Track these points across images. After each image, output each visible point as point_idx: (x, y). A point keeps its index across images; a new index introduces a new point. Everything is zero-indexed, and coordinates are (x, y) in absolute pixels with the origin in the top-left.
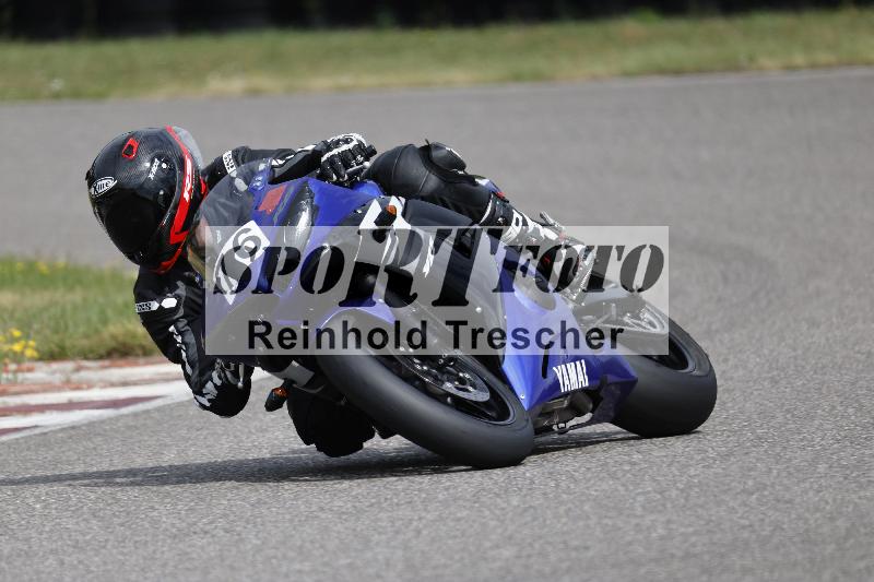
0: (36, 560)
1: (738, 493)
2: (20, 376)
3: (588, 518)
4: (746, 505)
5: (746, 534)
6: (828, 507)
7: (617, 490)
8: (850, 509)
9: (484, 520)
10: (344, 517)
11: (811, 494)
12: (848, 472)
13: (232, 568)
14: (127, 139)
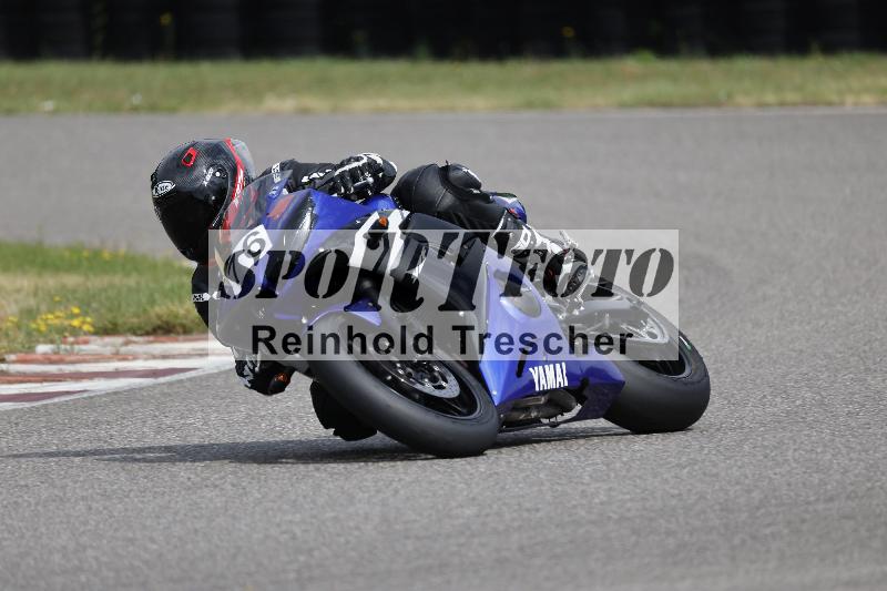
0: (68, 505)
1: (672, 467)
2: (76, 347)
3: (542, 484)
4: (677, 477)
5: (674, 502)
6: (747, 482)
7: (570, 461)
8: (765, 483)
9: (453, 483)
10: (335, 476)
11: (735, 469)
12: (768, 452)
13: (234, 517)
14: (188, 148)
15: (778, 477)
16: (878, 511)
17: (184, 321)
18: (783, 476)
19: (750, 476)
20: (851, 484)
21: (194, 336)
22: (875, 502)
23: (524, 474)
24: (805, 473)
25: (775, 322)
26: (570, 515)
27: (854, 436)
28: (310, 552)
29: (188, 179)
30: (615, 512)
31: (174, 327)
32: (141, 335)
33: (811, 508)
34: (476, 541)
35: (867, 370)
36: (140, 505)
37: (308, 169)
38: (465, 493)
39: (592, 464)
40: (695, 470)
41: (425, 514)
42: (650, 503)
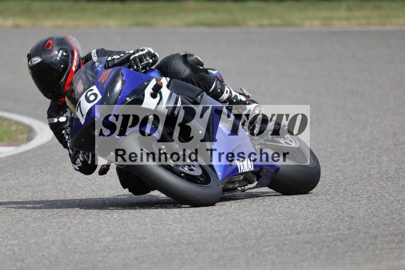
1: (216, 216)
3: (147, 225)
4: (218, 222)
5: (217, 234)
6: (255, 224)
8: (264, 225)
9: (100, 224)
10: (36, 220)
11: (248, 217)
12: (266, 208)
14: (48, 40)
15: (271, 221)
16: (323, 240)
18: (274, 221)
19: (257, 221)
20: (310, 225)
22: (322, 235)
24: (285, 219)
26: (162, 241)
28: (23, 260)
30: (185, 239)
33: (288, 238)
34: (112, 254)
37: (111, 53)
38: (106, 229)
39: (174, 214)
40: (228, 218)
41: (85, 240)
42: (204, 235)
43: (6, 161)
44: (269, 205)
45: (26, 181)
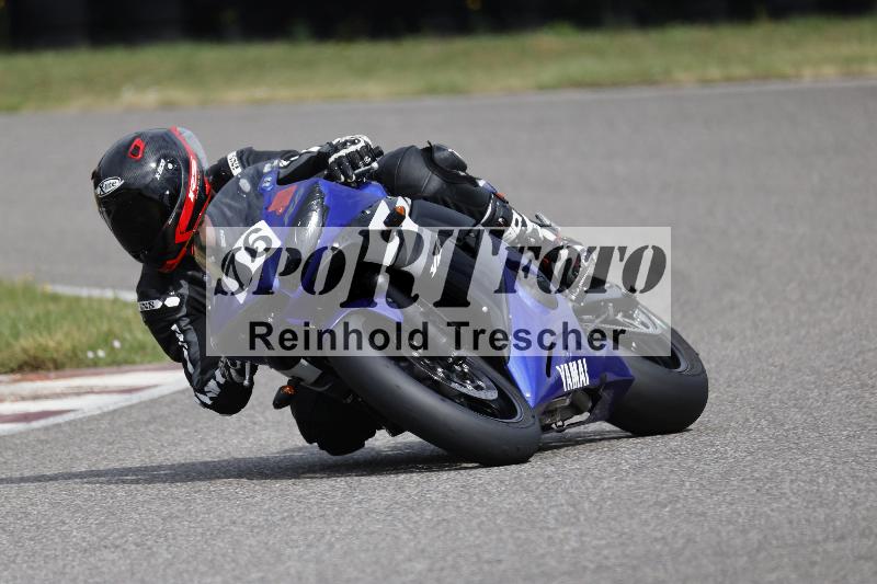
1: (650, 506)
3: (501, 531)
4: (658, 518)
5: (658, 547)
6: (741, 520)
7: (530, 503)
8: (762, 522)
9: (396, 534)
10: (256, 530)
11: (724, 506)
12: (761, 484)
14: (134, 139)
15: (776, 514)
17: (55, 356)
18: (782, 512)
20: (864, 519)
21: (68, 371)
23: (478, 521)
24: (807, 507)
25: (748, 333)
27: (858, 463)
29: (139, 172)
30: (592, 562)
31: (43, 362)
32: (6, 373)
33: (820, 549)
35: (863, 385)
36: (30, 572)
37: (267, 156)
38: (412, 544)
39: (556, 506)
40: (678, 509)
41: (369, 570)
42: (632, 548)
43: (174, 402)
44: (767, 478)
45: (222, 444)
